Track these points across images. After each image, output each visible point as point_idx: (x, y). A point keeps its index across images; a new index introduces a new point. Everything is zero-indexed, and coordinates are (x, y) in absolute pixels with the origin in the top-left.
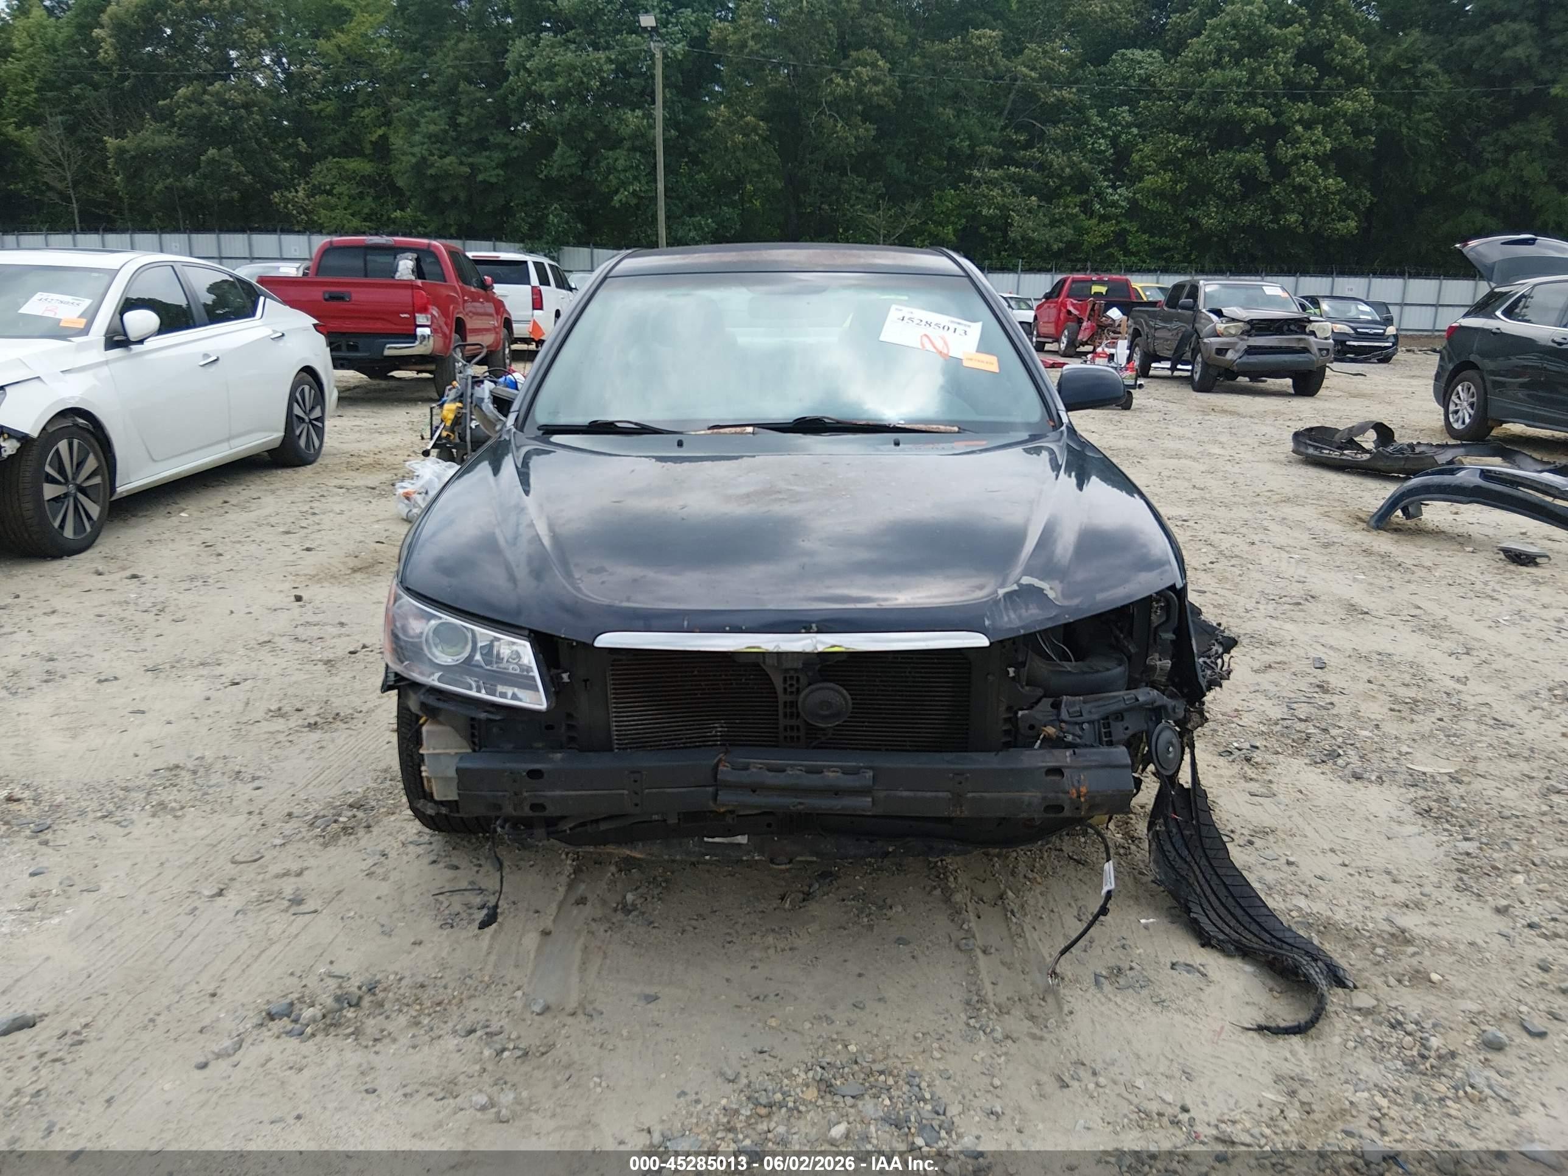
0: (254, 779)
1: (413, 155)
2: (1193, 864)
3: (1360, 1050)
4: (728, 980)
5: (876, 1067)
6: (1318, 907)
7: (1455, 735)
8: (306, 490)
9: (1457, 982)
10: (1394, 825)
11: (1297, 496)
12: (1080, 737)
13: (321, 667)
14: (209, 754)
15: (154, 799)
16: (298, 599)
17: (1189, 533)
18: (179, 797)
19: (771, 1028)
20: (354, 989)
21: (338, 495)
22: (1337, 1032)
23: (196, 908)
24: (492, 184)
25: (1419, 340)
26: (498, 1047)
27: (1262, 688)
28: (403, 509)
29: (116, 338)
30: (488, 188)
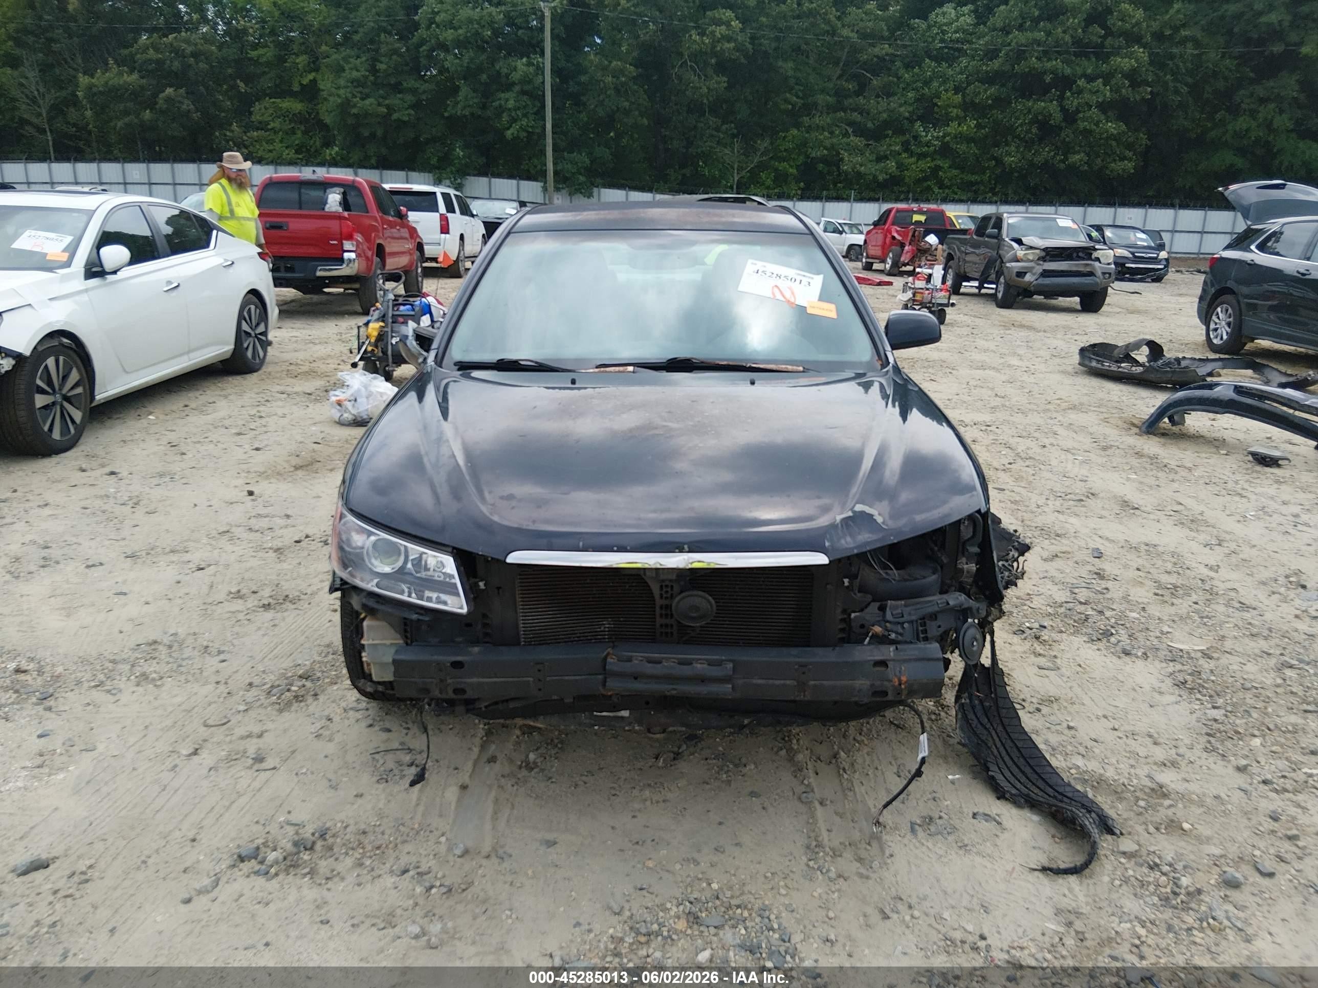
0: (220, 652)
1: (339, 96)
2: (991, 729)
3: (1124, 887)
4: (613, 828)
5: (734, 902)
6: (1093, 766)
7: (1207, 617)
8: (254, 396)
9: (1204, 830)
10: (1156, 695)
11: (1081, 404)
12: (901, 634)
13: (272, 554)
14: (182, 632)
15: (138, 671)
16: (251, 493)
17: (991, 437)
18: (157, 669)
19: (648, 868)
20: (308, 835)
21: (280, 400)
22: (1106, 872)
23: (176, 766)
24: (404, 122)
25: (1188, 262)
26: (427, 884)
27: (1049, 575)
28: (335, 414)
29: (94, 270)
30: (401, 125)
